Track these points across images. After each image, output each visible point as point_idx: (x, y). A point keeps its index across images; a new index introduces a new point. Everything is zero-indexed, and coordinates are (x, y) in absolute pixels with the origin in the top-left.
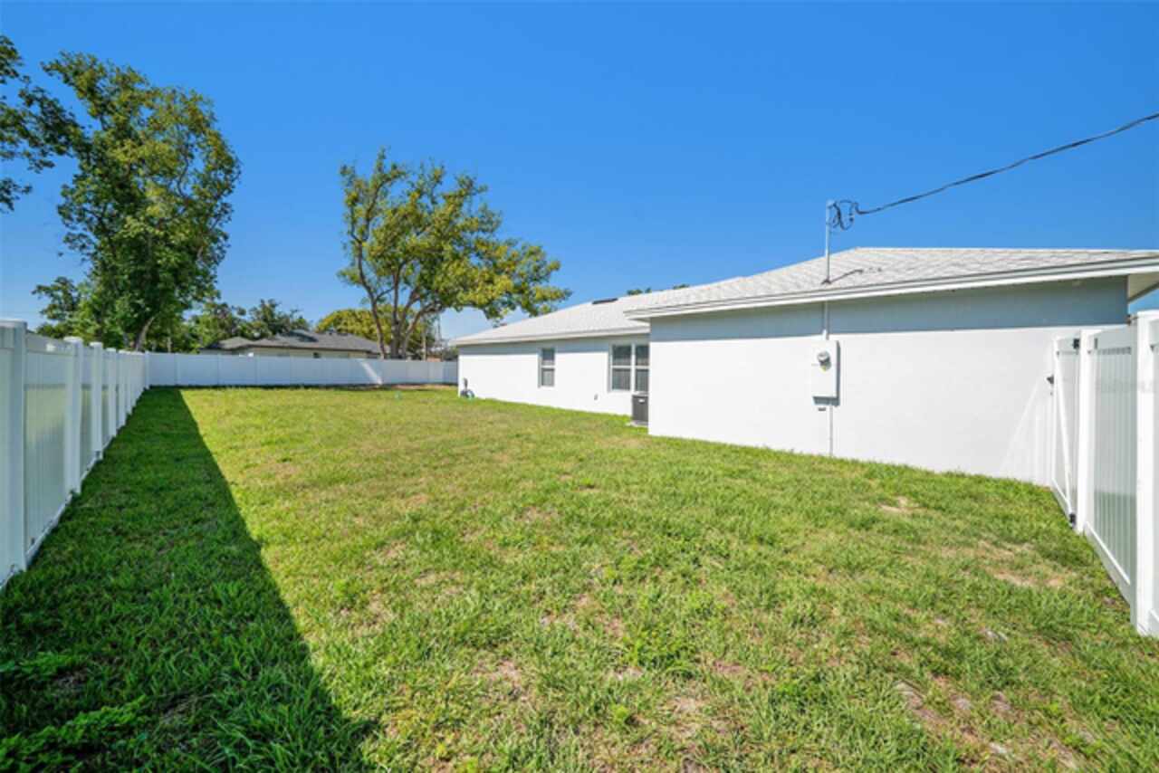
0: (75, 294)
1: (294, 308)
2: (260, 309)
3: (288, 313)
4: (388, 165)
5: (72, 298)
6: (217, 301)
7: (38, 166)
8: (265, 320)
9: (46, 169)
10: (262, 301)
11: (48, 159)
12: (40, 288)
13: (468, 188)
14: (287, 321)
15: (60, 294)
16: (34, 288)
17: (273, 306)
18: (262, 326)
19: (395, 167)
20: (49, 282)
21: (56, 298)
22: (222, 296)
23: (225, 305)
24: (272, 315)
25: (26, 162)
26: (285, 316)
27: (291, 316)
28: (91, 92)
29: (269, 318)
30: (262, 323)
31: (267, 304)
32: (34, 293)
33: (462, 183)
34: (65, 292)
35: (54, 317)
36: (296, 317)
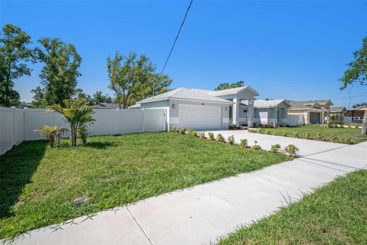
0: (42, 92)
1: (107, 94)
2: (96, 94)
3: (105, 95)
4: (119, 56)
5: (41, 93)
6: (82, 93)
7: (34, 63)
8: (98, 98)
9: (35, 63)
10: (97, 92)
11: (36, 61)
12: (33, 91)
13: (144, 59)
14: (105, 99)
15: (38, 92)
16: (31, 91)
17: (100, 93)
18: (97, 101)
19: (120, 56)
20: (35, 89)
21: (37, 93)
22: (83, 91)
23: (84, 94)
24: (100, 96)
25: (31, 62)
26: (104, 97)
27: (106, 97)
28: (46, 46)
29: (99, 97)
30: (97, 99)
31: (99, 93)
32: (31, 92)
33: (142, 58)
34: (39, 91)
35: (36, 99)
36: (108, 97)
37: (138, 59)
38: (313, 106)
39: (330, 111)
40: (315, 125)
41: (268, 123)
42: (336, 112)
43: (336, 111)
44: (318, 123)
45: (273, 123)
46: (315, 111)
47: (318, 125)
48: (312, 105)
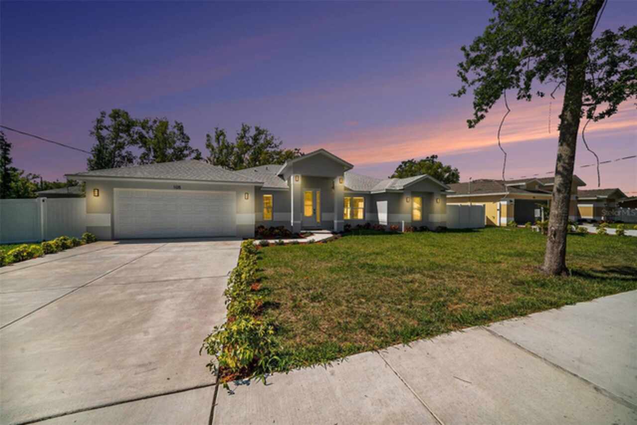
37: (252, 132)
38: (525, 188)
39: (577, 197)
40: (524, 226)
41: (388, 222)
42: (595, 198)
43: (595, 196)
44: (529, 223)
45: (401, 223)
46: (532, 199)
47: (529, 226)
48: (522, 186)
